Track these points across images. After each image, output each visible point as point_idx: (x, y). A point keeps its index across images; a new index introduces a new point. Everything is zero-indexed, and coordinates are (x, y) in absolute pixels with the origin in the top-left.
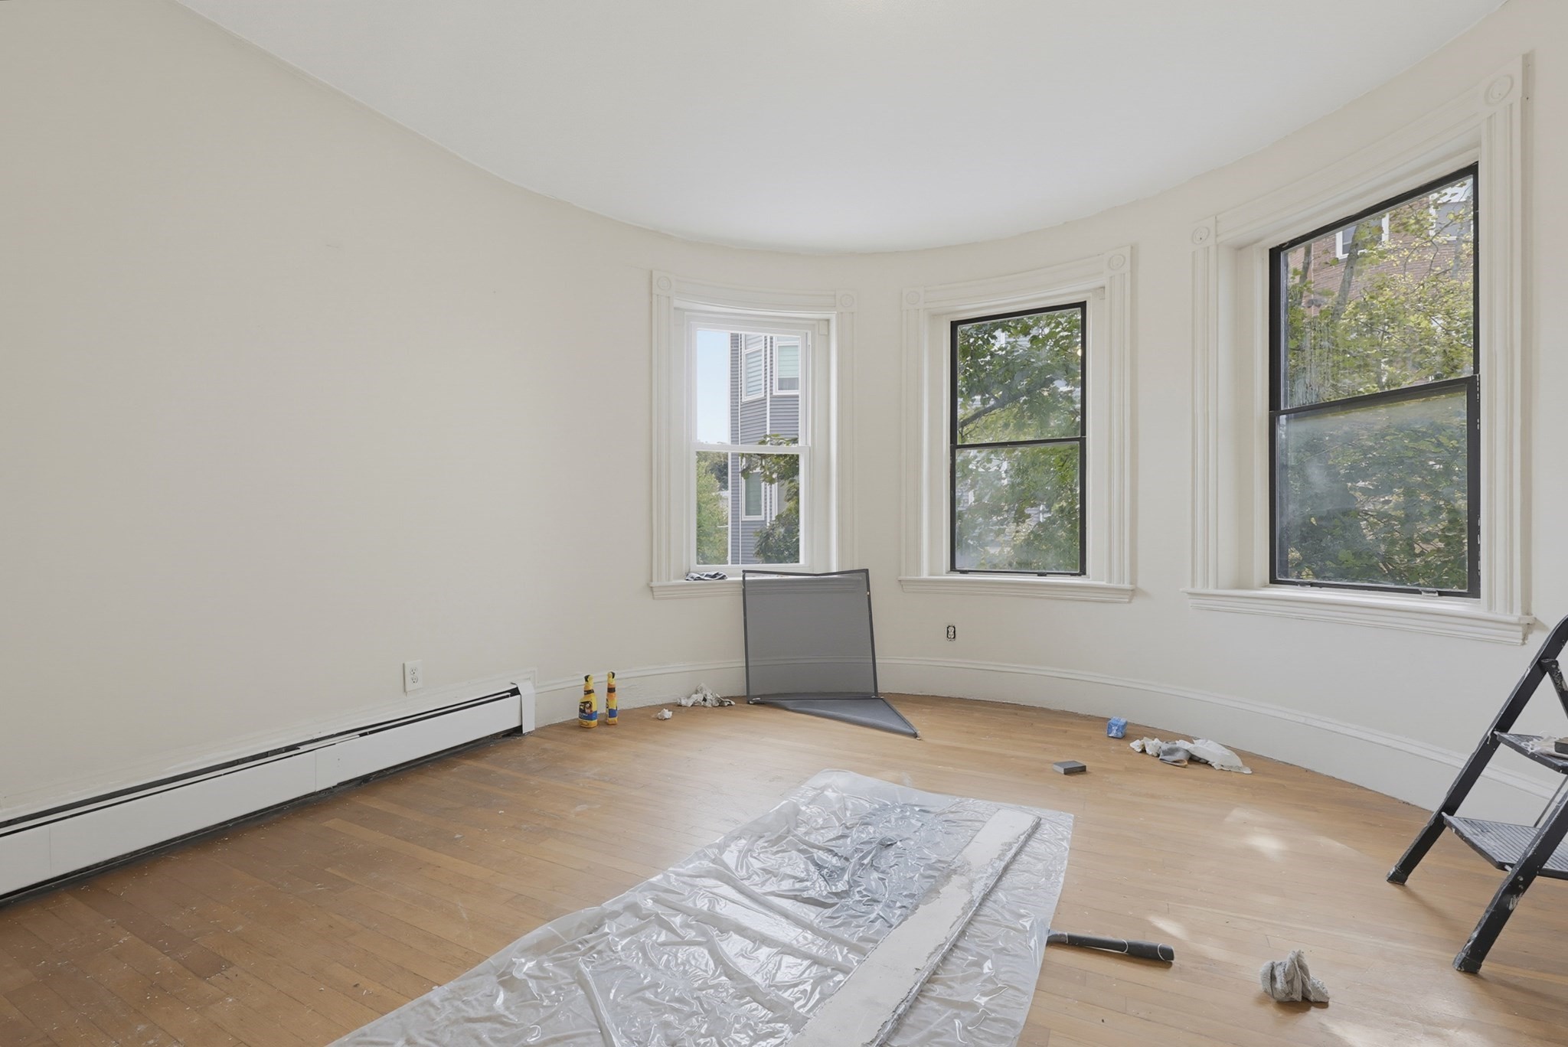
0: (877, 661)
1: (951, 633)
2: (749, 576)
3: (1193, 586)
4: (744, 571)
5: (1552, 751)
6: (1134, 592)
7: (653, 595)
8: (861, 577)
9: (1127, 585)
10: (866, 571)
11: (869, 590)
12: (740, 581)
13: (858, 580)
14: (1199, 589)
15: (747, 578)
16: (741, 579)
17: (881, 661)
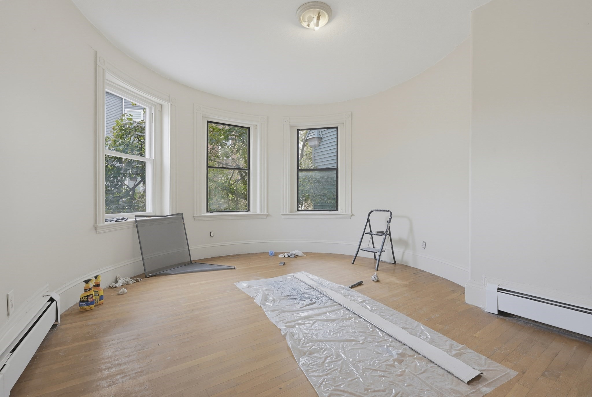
0: (190, 249)
1: (212, 234)
2: (138, 218)
3: (283, 212)
4: (135, 216)
5: (376, 233)
6: (267, 216)
7: (96, 231)
8: (180, 216)
9: (266, 213)
10: (182, 214)
11: (183, 221)
12: (134, 221)
13: (178, 218)
14: (285, 213)
15: (137, 219)
16: (135, 220)
17: (192, 248)
